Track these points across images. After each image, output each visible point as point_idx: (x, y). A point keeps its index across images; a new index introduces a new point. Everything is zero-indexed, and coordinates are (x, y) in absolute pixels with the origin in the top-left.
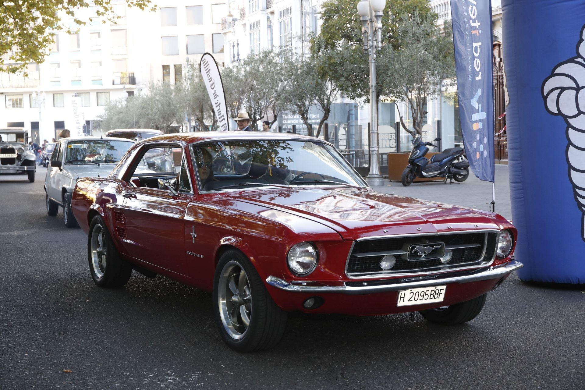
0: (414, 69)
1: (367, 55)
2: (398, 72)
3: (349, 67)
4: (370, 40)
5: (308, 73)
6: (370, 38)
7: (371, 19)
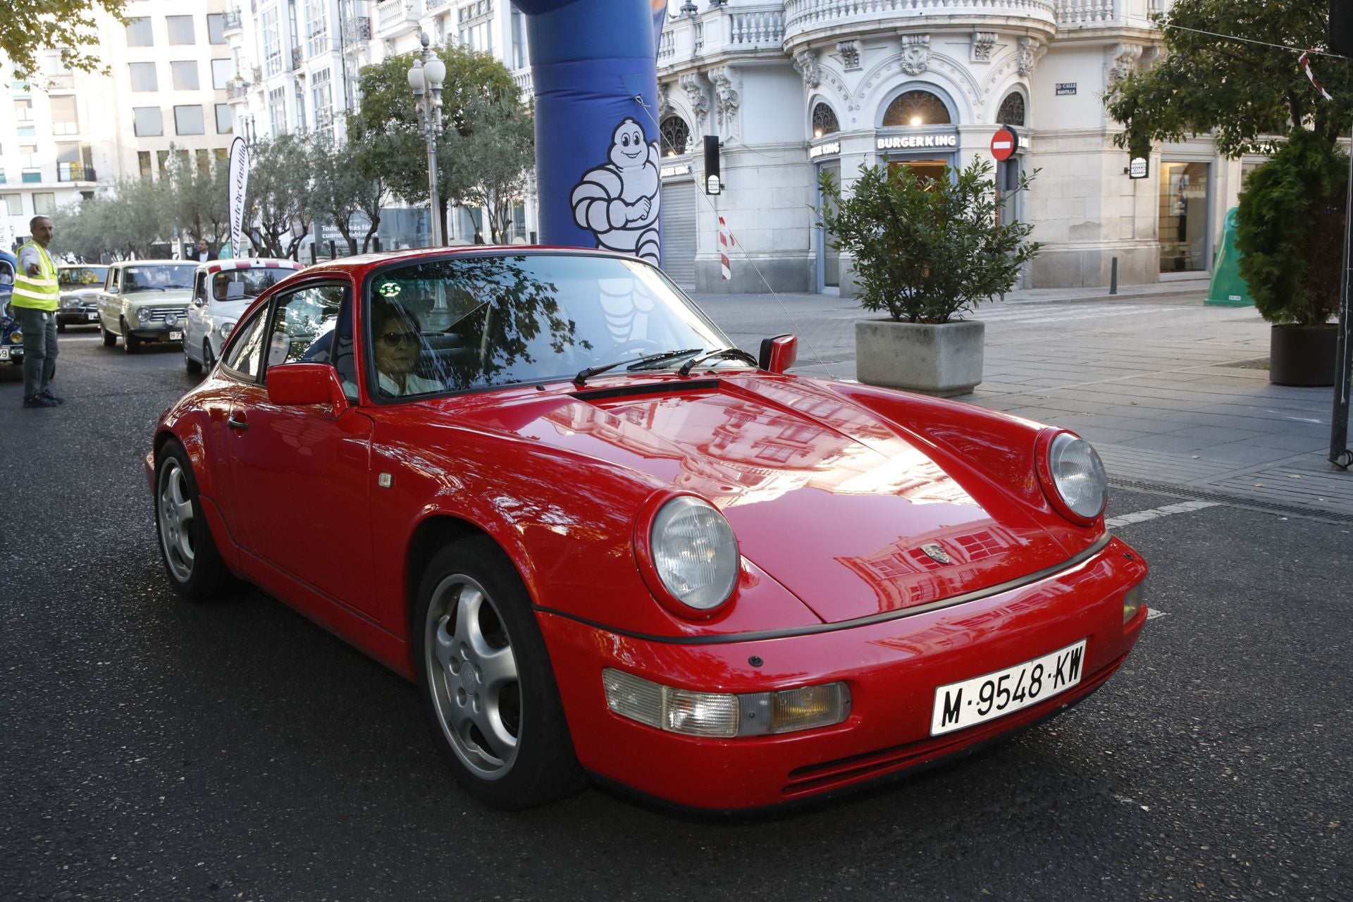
0: (487, 163)
1: (424, 143)
2: (466, 167)
3: (401, 159)
4: (427, 122)
5: (346, 167)
6: (427, 119)
7: (427, 93)
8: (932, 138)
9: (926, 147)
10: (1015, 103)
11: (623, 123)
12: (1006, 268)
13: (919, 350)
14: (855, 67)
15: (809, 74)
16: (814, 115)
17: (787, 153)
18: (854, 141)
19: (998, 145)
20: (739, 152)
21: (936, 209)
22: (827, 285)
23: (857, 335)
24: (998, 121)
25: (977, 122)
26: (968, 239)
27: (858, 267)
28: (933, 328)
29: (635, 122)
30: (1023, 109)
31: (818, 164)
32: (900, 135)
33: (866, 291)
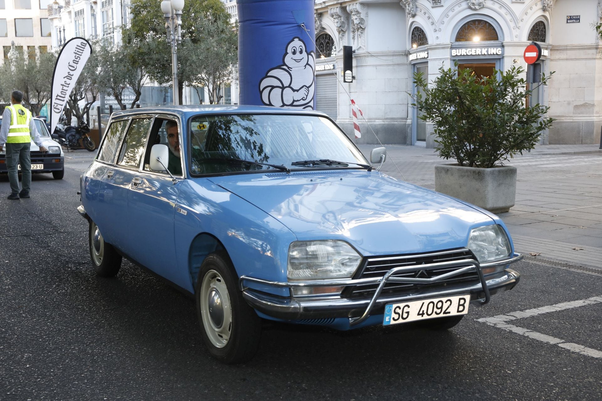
0: (208, 60)
1: (170, 47)
2: (195, 63)
3: (155, 56)
4: (172, 34)
5: (121, 60)
6: (172, 33)
7: (172, 16)
8: (486, 49)
9: (482, 55)
10: (540, 28)
11: (293, 40)
12: (531, 134)
13: (476, 184)
14: (439, 4)
15: (410, 9)
16: (413, 34)
17: (394, 57)
18: (437, 51)
19: (528, 55)
20: (365, 56)
21: (487, 96)
22: (418, 140)
23: (436, 174)
24: (529, 39)
25: (516, 40)
26: (507, 115)
27: (438, 131)
28: (484, 171)
29: (300, 40)
30: (545, 32)
31: (414, 65)
32: (466, 48)
33: (442, 147)
